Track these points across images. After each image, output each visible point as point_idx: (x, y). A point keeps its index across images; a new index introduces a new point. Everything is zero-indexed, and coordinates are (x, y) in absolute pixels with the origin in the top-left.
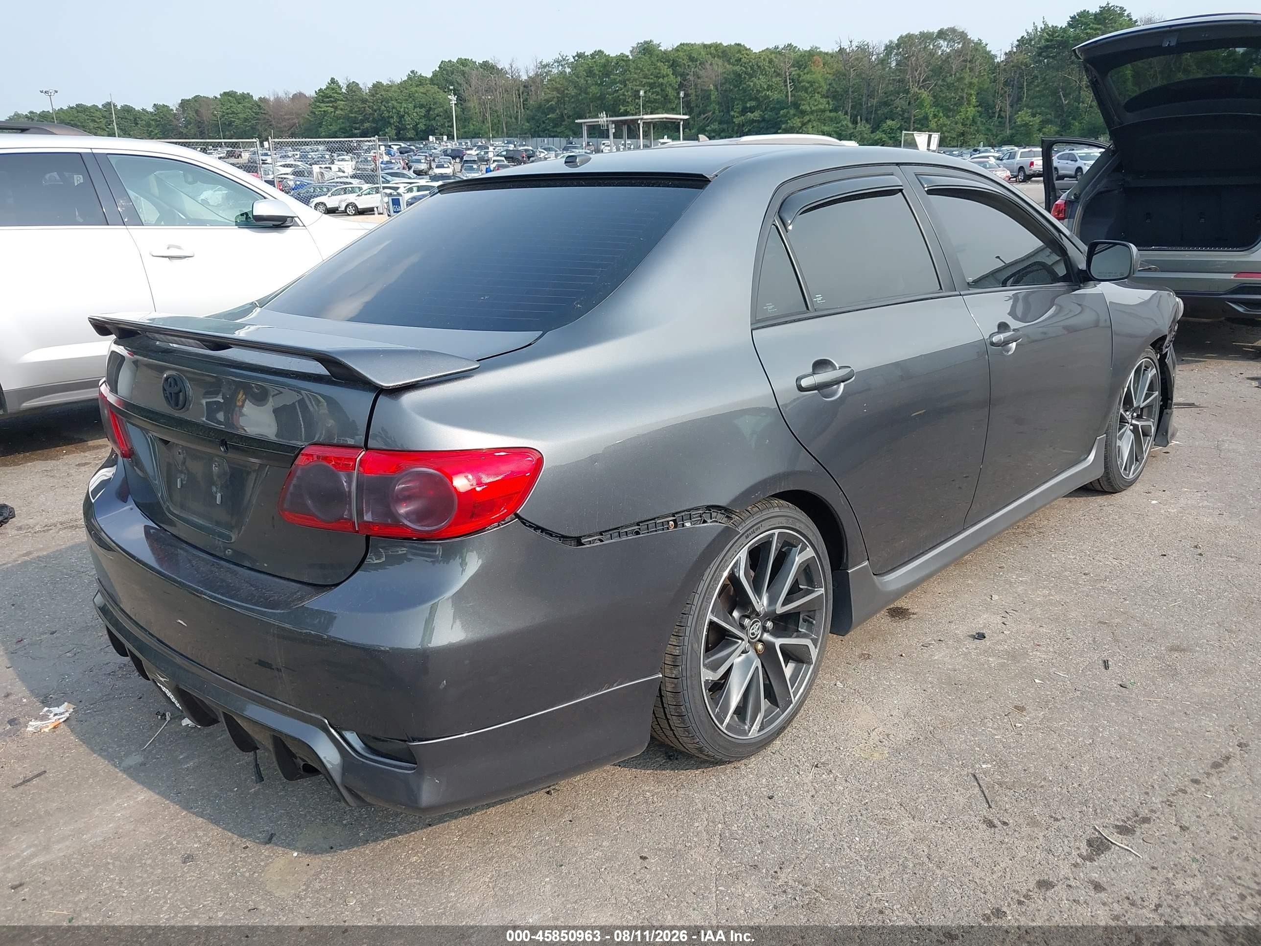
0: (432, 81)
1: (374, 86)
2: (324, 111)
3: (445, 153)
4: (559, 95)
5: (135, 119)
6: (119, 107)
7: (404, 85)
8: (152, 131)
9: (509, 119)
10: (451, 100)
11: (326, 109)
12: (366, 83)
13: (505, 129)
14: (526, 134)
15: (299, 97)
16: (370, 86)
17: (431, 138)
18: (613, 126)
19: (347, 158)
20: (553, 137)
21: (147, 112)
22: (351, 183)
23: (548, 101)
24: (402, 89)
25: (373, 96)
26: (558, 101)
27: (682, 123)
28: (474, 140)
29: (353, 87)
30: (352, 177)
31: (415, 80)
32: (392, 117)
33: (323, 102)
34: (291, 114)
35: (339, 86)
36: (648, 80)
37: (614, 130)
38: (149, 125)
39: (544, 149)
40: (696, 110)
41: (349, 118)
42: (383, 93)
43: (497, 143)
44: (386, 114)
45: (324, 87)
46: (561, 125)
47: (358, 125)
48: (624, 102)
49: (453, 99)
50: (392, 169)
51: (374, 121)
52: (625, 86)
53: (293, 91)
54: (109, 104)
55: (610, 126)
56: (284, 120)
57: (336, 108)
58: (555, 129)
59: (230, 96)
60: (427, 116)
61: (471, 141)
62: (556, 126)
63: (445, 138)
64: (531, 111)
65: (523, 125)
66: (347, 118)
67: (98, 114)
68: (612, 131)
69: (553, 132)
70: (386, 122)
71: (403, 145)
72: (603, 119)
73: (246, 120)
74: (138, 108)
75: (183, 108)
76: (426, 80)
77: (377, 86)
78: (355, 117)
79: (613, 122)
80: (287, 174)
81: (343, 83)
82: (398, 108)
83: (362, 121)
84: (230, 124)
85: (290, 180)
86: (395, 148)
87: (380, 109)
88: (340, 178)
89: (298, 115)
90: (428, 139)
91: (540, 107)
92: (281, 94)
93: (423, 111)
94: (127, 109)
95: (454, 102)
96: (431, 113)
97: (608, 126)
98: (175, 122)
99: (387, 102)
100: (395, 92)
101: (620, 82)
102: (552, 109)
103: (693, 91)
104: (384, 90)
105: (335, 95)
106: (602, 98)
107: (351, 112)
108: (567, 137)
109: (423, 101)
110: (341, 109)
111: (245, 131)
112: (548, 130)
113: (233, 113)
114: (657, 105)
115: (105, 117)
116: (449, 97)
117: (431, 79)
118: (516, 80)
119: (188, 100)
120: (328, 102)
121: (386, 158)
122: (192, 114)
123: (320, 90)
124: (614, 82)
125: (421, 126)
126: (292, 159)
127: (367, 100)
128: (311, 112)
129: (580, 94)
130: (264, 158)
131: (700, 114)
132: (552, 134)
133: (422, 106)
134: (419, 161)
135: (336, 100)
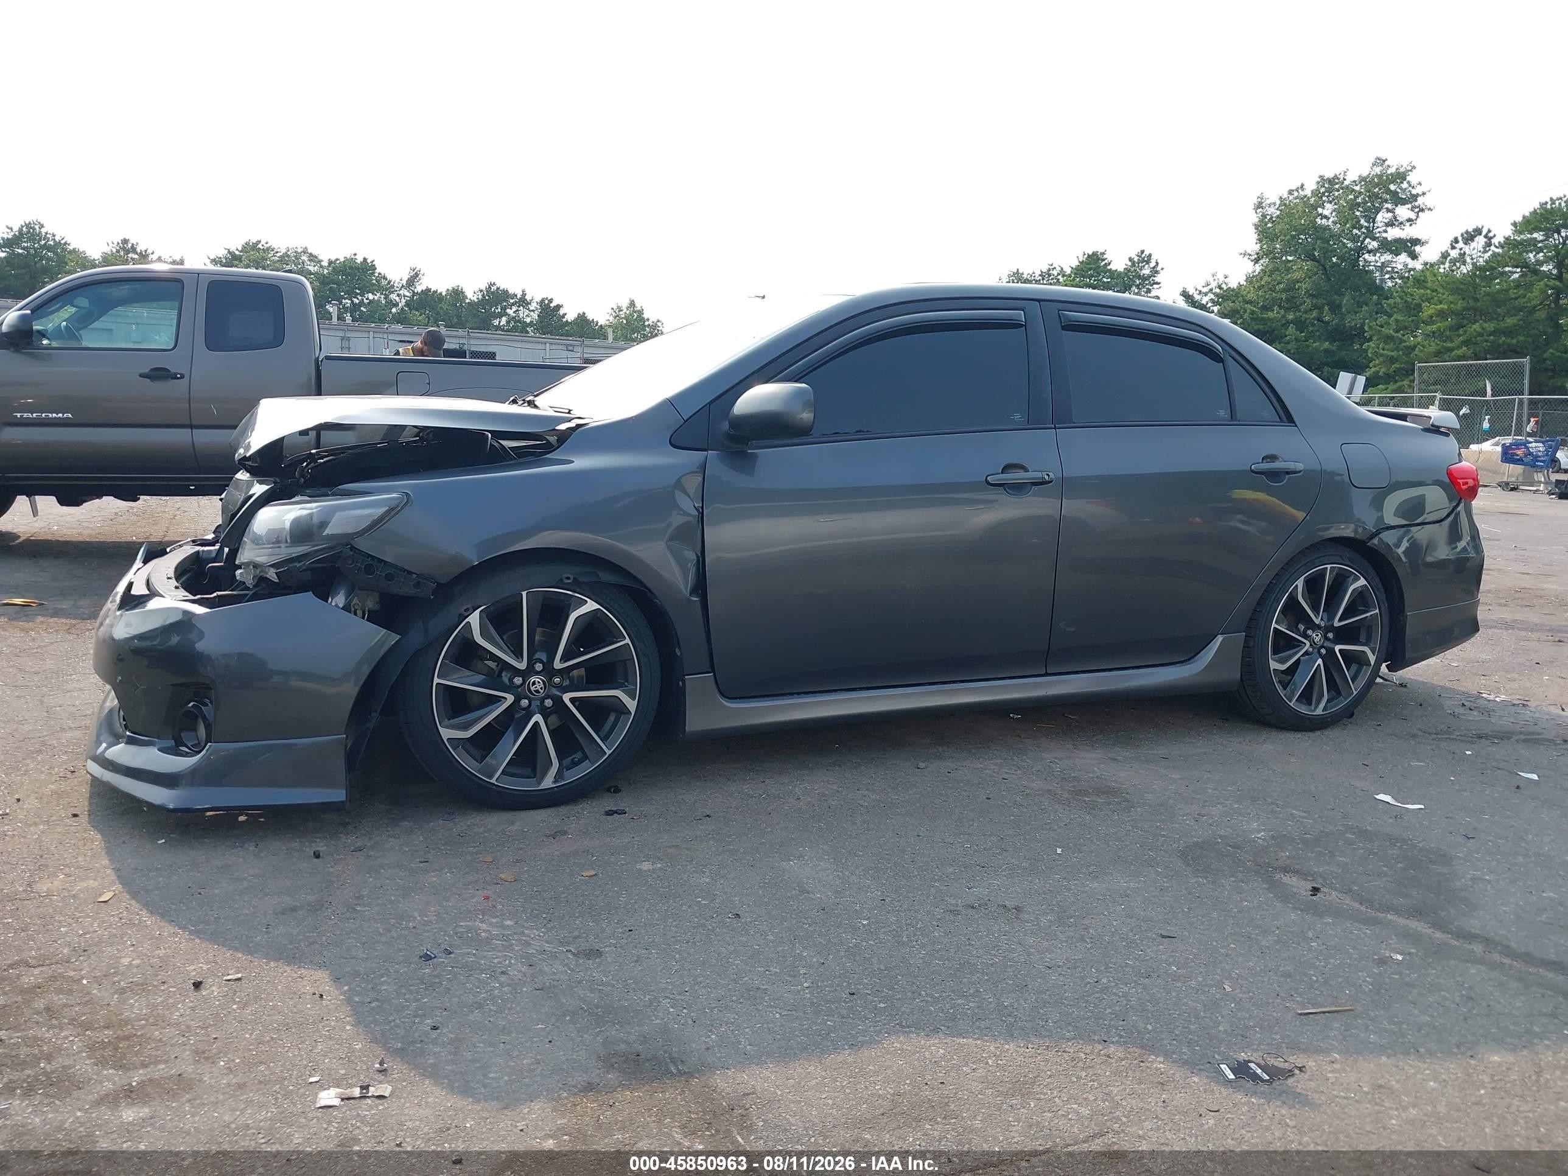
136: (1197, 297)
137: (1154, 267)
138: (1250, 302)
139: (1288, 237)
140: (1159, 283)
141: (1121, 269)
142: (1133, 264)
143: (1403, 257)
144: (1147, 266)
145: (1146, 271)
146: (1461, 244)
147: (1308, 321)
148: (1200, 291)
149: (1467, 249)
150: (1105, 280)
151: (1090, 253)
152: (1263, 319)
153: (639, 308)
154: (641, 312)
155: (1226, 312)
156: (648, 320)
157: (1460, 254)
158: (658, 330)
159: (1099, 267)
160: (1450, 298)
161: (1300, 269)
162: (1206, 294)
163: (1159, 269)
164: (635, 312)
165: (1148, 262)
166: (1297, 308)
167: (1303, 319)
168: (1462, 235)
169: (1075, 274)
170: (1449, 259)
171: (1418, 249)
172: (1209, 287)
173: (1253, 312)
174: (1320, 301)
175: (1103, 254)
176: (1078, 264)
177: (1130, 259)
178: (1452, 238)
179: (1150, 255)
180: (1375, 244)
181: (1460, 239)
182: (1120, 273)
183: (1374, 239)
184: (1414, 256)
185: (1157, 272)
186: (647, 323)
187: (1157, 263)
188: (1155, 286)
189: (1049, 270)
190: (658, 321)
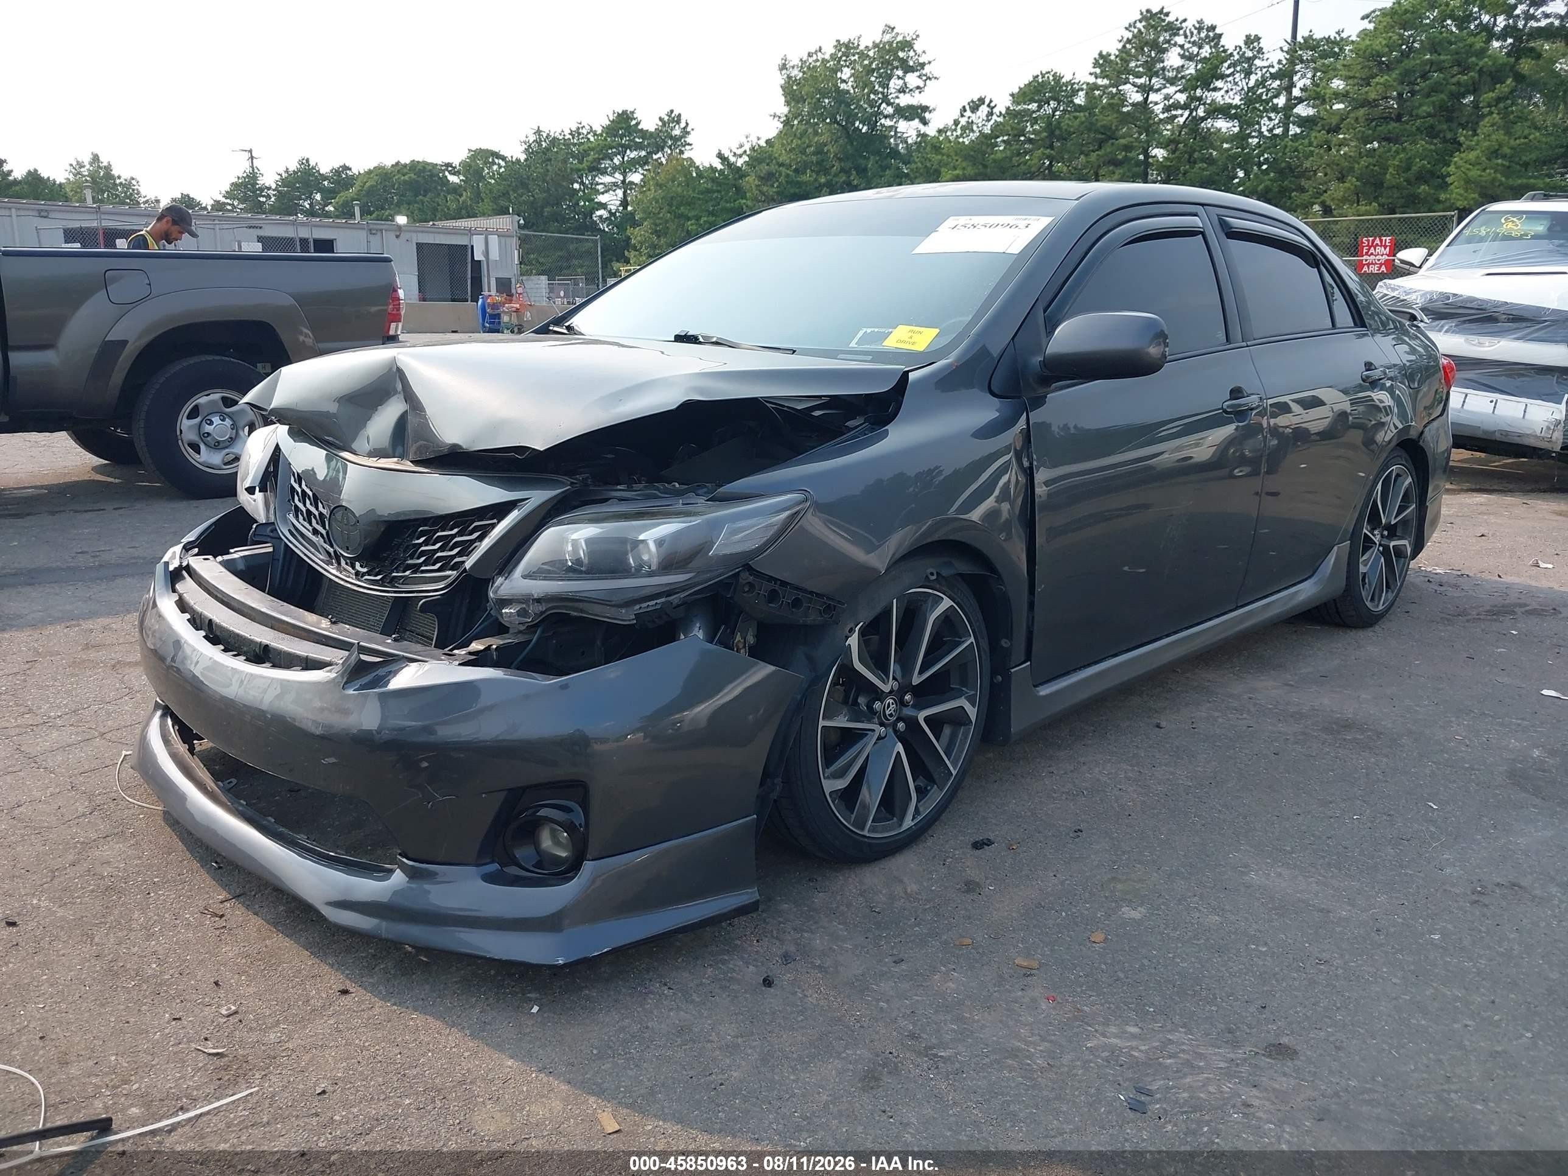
136: (732, 159)
137: (684, 128)
138: (781, 165)
139: (814, 100)
140: (691, 145)
141: (651, 127)
142: (664, 124)
143: (916, 123)
144: (677, 126)
145: (677, 132)
146: (968, 113)
147: (839, 185)
148: (735, 153)
149: (973, 117)
150: (637, 140)
151: (620, 112)
152: (798, 182)
153: (105, 164)
154: (108, 168)
155: (762, 175)
156: (119, 177)
157: (968, 122)
158: (133, 190)
159: (630, 126)
160: (964, 164)
161: (825, 131)
162: (741, 156)
163: (689, 129)
164: (101, 168)
165: (678, 122)
166: (826, 172)
167: (834, 183)
168: (969, 104)
169: (607, 133)
170: (959, 126)
171: (927, 115)
172: (743, 149)
173: (788, 176)
174: (849, 165)
175: (632, 113)
176: (608, 123)
177: (661, 119)
178: (961, 107)
179: (680, 115)
180: (890, 110)
181: (967, 108)
182: (651, 134)
183: (889, 104)
184: (925, 122)
185: (688, 133)
186: (118, 181)
187: (687, 124)
188: (688, 147)
189: (578, 128)
190: (133, 179)
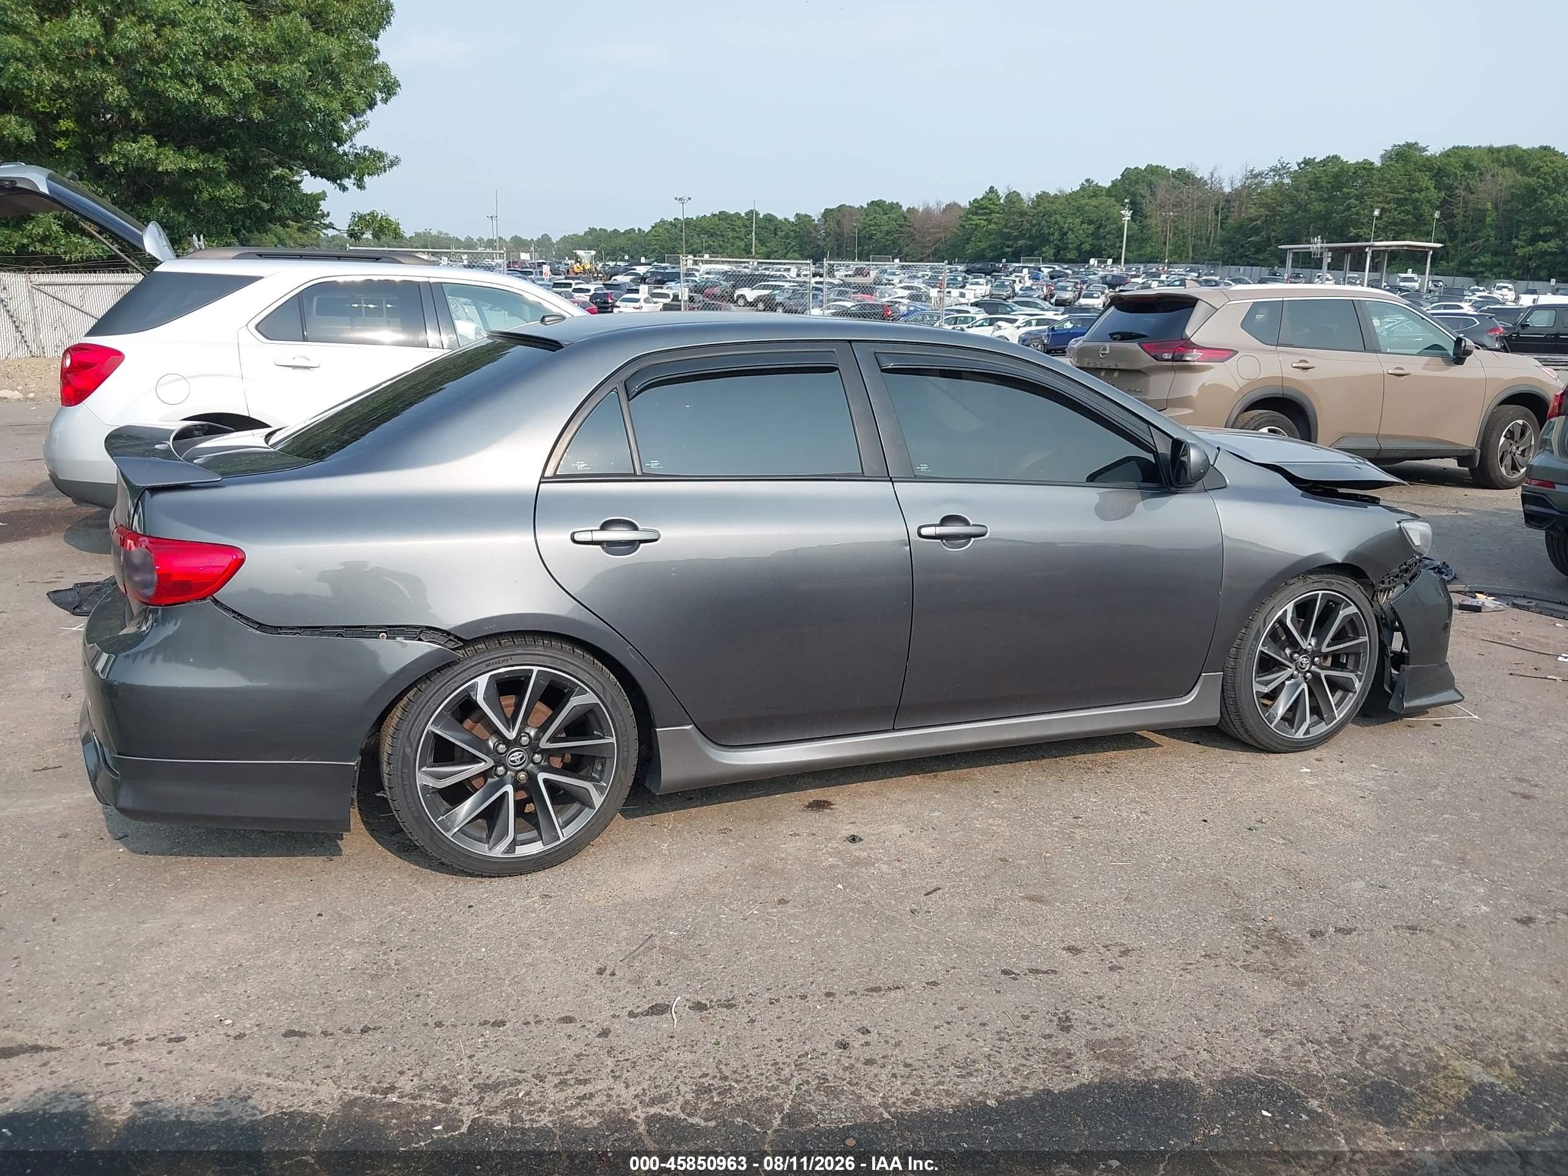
0: (1109, 192)
1: (1038, 196)
2: (976, 225)
3: (1104, 280)
4: (1268, 213)
5: (776, 230)
6: (761, 216)
7: (1074, 197)
8: (789, 243)
9: (1199, 241)
10: (1124, 216)
11: (978, 222)
12: (1028, 192)
13: (1191, 254)
14: (1217, 260)
15: (952, 207)
16: (1033, 196)
17: (1092, 261)
18: (1330, 254)
19: (981, 281)
20: (1253, 265)
21: (789, 222)
22: (968, 312)
23: (1251, 220)
24: (1070, 201)
25: (1035, 208)
26: (1266, 220)
27: (1431, 252)
28: (1149, 265)
29: (1013, 198)
30: (972, 305)
31: (1090, 190)
32: (1053, 234)
33: (976, 214)
34: (939, 227)
35: (998, 196)
36: (1396, 196)
37: (1329, 260)
38: (787, 236)
39: (1232, 280)
40: (1462, 236)
41: (1003, 233)
42: (1047, 205)
43: (1177, 270)
44: (1046, 230)
45: (980, 197)
46: (1265, 250)
47: (1010, 243)
48: (1357, 224)
49: (1127, 214)
50: (1030, 297)
51: (1031, 238)
52: (1361, 203)
53: (946, 201)
54: (751, 212)
55: (1325, 255)
56: (930, 234)
57: (990, 221)
58: (1256, 256)
59: (878, 206)
60: (1095, 235)
61: (1145, 267)
62: (1258, 251)
63: (1110, 261)
64: (1228, 232)
65: (1215, 248)
66: (999, 233)
67: (739, 223)
68: (1327, 260)
69: (1254, 259)
70: (1045, 239)
71: (1057, 268)
72: (1317, 245)
73: (888, 233)
74: (780, 217)
75: (825, 218)
76: (1102, 191)
77: (1042, 197)
78: (1009, 232)
79: (1330, 249)
80: (902, 298)
81: (1002, 192)
82: (1062, 224)
83: (1017, 238)
84: (870, 238)
85: (904, 305)
86: (1046, 271)
87: (1040, 224)
88: (960, 304)
89: (946, 228)
90: (1088, 262)
91: (1241, 227)
92: (932, 205)
93: (1092, 227)
94: (769, 218)
95: (1127, 218)
96: (1102, 230)
97: (1321, 254)
98: (814, 234)
99: (1050, 216)
100: (1061, 204)
101: (1357, 198)
102: (1256, 231)
103: (1460, 211)
104: (1049, 201)
105: (992, 206)
106: (1326, 217)
107: (1006, 226)
108: (1272, 265)
109: (1094, 217)
110: (995, 223)
111: (885, 246)
112: (1247, 256)
113: (876, 224)
114: (1404, 228)
115: (745, 226)
116: (1122, 212)
117: (1109, 190)
118: (1218, 193)
119: (832, 210)
120: (982, 214)
121: (1028, 283)
122: (833, 224)
123: (975, 200)
124: (1347, 196)
125: (1086, 247)
126: (921, 280)
127: (1026, 214)
128: (961, 226)
129: (1297, 212)
130: (890, 277)
131: (1467, 241)
132: (1252, 262)
133: (1090, 222)
134: (1064, 289)
135: (992, 212)
